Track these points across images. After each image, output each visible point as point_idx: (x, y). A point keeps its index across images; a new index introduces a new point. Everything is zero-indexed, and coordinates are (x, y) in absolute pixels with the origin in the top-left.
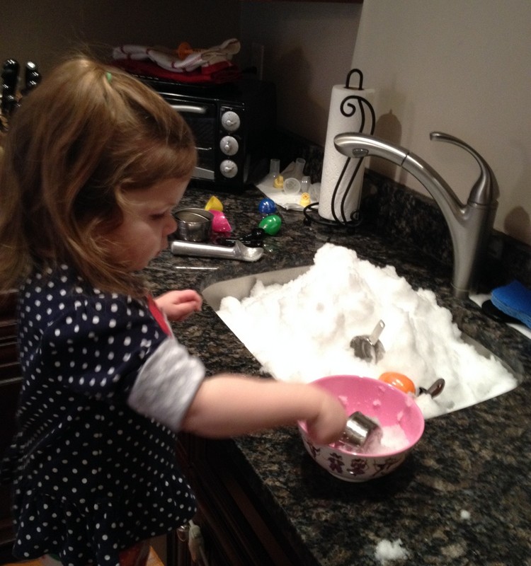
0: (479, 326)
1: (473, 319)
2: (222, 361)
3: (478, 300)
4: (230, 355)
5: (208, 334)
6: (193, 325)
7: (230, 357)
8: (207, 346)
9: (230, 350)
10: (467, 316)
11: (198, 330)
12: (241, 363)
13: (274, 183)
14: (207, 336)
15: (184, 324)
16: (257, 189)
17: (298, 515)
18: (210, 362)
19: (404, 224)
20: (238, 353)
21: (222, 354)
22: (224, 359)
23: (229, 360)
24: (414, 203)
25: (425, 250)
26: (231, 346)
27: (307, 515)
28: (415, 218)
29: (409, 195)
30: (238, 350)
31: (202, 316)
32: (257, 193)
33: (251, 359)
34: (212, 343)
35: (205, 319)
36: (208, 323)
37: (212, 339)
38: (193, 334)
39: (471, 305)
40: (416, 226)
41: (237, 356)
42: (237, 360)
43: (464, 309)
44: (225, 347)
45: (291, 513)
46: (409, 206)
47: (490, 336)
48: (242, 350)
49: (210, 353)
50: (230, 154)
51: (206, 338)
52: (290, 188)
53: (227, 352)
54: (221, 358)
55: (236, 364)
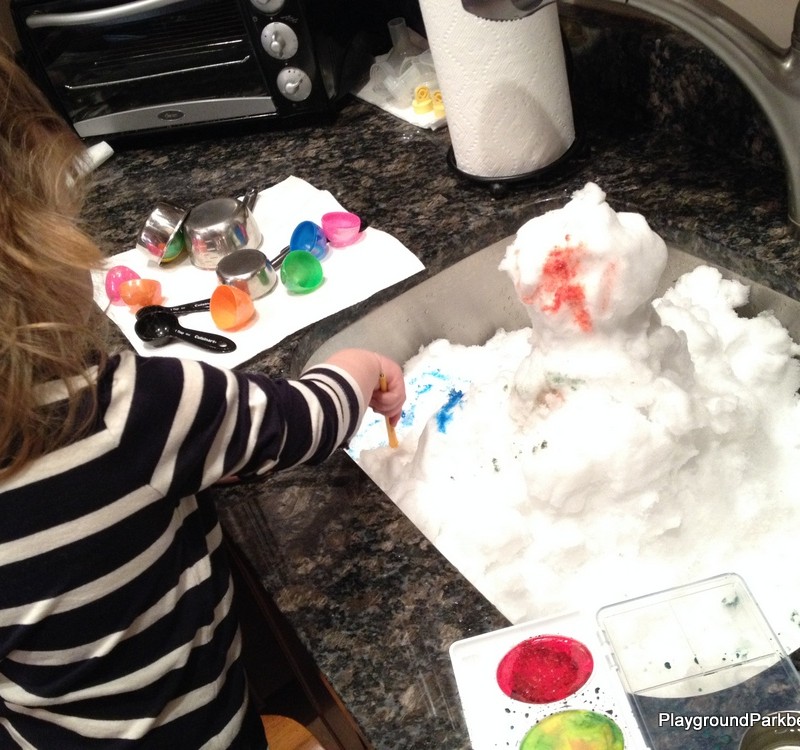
2: (359, 568)
4: (374, 547)
7: (373, 554)
8: (325, 535)
11: (301, 495)
12: (399, 566)
18: (335, 579)
20: (389, 538)
21: (356, 549)
22: (362, 563)
23: (373, 563)
24: (666, 53)
26: (373, 520)
28: (677, 84)
30: (389, 528)
33: (417, 545)
34: (333, 523)
37: (331, 512)
38: (292, 508)
41: (389, 546)
42: (392, 556)
49: (334, 554)
50: (286, 56)
53: (366, 540)
54: (356, 560)
55: (389, 570)
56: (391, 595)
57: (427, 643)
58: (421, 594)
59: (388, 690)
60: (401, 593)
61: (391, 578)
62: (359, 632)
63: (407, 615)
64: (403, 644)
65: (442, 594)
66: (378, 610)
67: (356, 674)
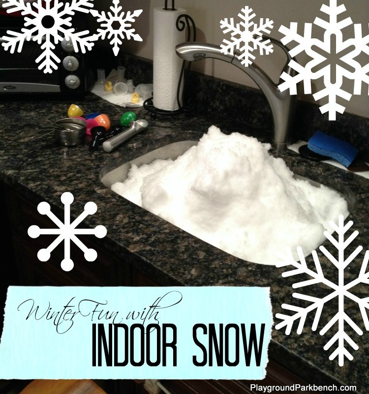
0: (306, 166)
1: (299, 162)
2: (158, 238)
3: (295, 148)
4: (162, 232)
5: (134, 218)
6: (117, 214)
7: (162, 233)
8: (140, 229)
9: (158, 227)
10: (294, 162)
11: (124, 217)
12: (174, 236)
13: (105, 88)
14: (134, 220)
15: (110, 215)
16: (93, 94)
17: (295, 347)
18: (150, 242)
19: (217, 103)
20: (166, 229)
21: (155, 232)
22: (159, 236)
23: (163, 236)
24: (224, 88)
25: (237, 120)
26: (158, 224)
27: (301, 345)
28: (227, 98)
29: (219, 83)
30: (165, 226)
31: (119, 205)
32: (94, 97)
33: (178, 230)
34: (141, 225)
35: (124, 207)
36: (128, 210)
37: (140, 222)
38: (122, 221)
39: (291, 153)
40: (228, 104)
41: (167, 231)
42: (170, 234)
43: (290, 157)
44: (153, 226)
45: (289, 347)
46: (220, 91)
47: (317, 172)
48: (167, 225)
49: (146, 234)
50: (72, 70)
51: (134, 222)
52: (120, 90)
53: (157, 230)
54: (156, 236)
55: (170, 238)
56: (174, 245)
57: (194, 257)
58: (186, 244)
59: (185, 270)
60: (178, 244)
61: (172, 240)
62: (167, 256)
63: (183, 250)
64: (185, 257)
65: (194, 243)
66: (171, 249)
67: (171, 267)
